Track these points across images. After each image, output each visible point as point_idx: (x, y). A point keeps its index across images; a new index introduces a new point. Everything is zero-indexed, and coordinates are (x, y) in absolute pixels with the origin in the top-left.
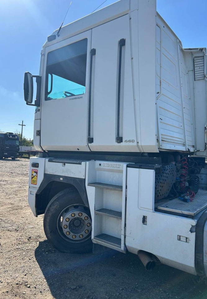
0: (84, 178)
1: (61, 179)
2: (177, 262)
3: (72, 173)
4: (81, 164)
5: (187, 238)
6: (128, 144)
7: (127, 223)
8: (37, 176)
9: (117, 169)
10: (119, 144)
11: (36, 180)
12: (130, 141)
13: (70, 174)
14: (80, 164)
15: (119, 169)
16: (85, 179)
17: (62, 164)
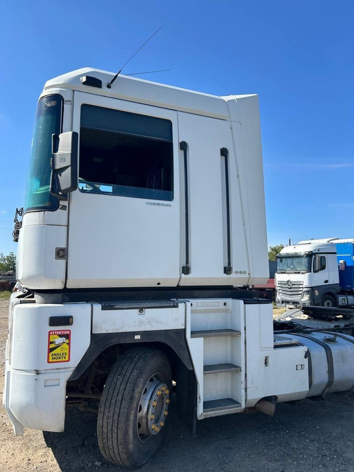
0: (183, 327)
1: (137, 337)
2: (296, 393)
3: (161, 323)
4: (178, 307)
5: (302, 365)
6: (239, 275)
7: (247, 373)
8: (69, 344)
9: (216, 308)
10: (229, 276)
11: (67, 351)
12: (241, 272)
13: (157, 326)
14: (176, 306)
15: (217, 308)
16: (185, 330)
17: (137, 310)
